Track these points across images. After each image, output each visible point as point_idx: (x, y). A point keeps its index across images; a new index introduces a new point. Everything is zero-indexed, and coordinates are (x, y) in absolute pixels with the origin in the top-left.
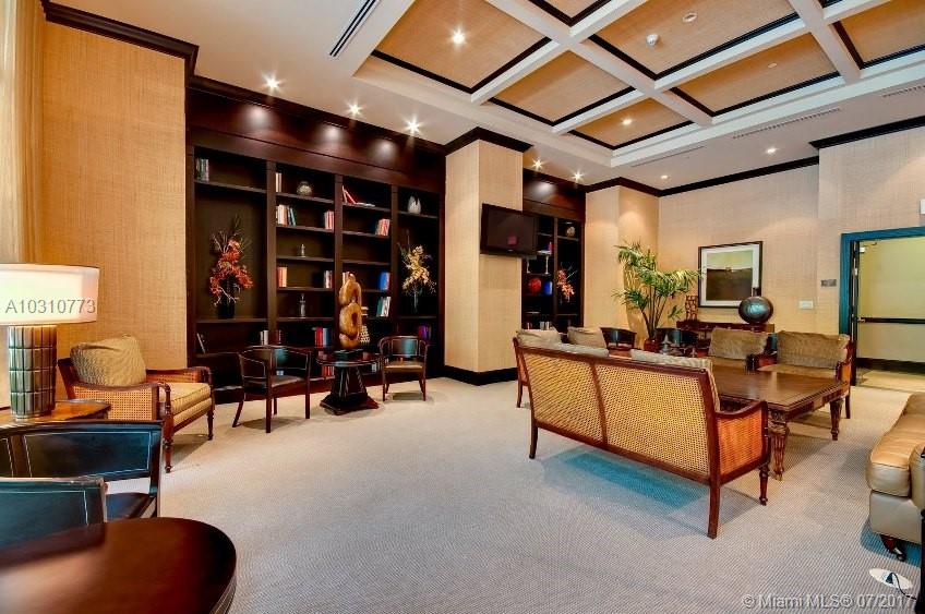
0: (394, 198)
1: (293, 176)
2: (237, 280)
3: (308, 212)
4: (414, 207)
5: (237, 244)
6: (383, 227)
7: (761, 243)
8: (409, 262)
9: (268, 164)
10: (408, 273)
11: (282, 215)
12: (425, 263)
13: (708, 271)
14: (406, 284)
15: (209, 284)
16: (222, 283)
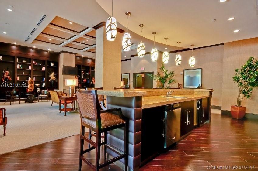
0: (46, 63)
1: (21, 59)
2: (8, 79)
3: (25, 66)
4: (52, 65)
5: (8, 72)
6: (44, 69)
7: (129, 74)
8: (51, 76)
9: (15, 57)
10: (50, 78)
11: (18, 66)
12: (54, 76)
13: (123, 79)
14: (50, 80)
15: (2, 80)
16: (5, 79)
